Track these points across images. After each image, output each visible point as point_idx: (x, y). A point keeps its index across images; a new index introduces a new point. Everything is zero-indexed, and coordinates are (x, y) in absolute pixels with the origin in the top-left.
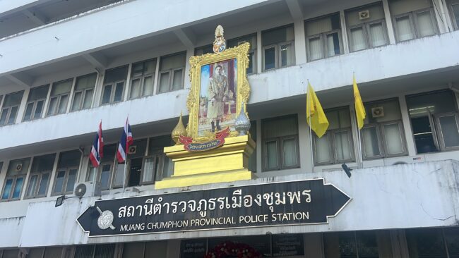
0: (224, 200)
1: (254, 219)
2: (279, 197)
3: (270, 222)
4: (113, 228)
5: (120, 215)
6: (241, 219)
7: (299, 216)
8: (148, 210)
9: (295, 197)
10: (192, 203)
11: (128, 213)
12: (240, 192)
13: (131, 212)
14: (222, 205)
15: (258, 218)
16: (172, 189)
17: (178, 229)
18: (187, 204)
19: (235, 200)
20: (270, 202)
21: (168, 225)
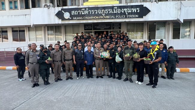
0: (111, 10)
1: (121, 17)
2: (129, 10)
3: (126, 17)
4: (70, 18)
5: (72, 14)
6: (117, 16)
7: (135, 16)
8: (83, 13)
9: (134, 10)
10: (99, 11)
11: (75, 13)
12: (116, 8)
13: (76, 13)
14: (110, 12)
15: (122, 16)
16: (91, 6)
17: (95, 19)
18: (98, 11)
19: (115, 11)
20: (126, 11)
21: (91, 18)
